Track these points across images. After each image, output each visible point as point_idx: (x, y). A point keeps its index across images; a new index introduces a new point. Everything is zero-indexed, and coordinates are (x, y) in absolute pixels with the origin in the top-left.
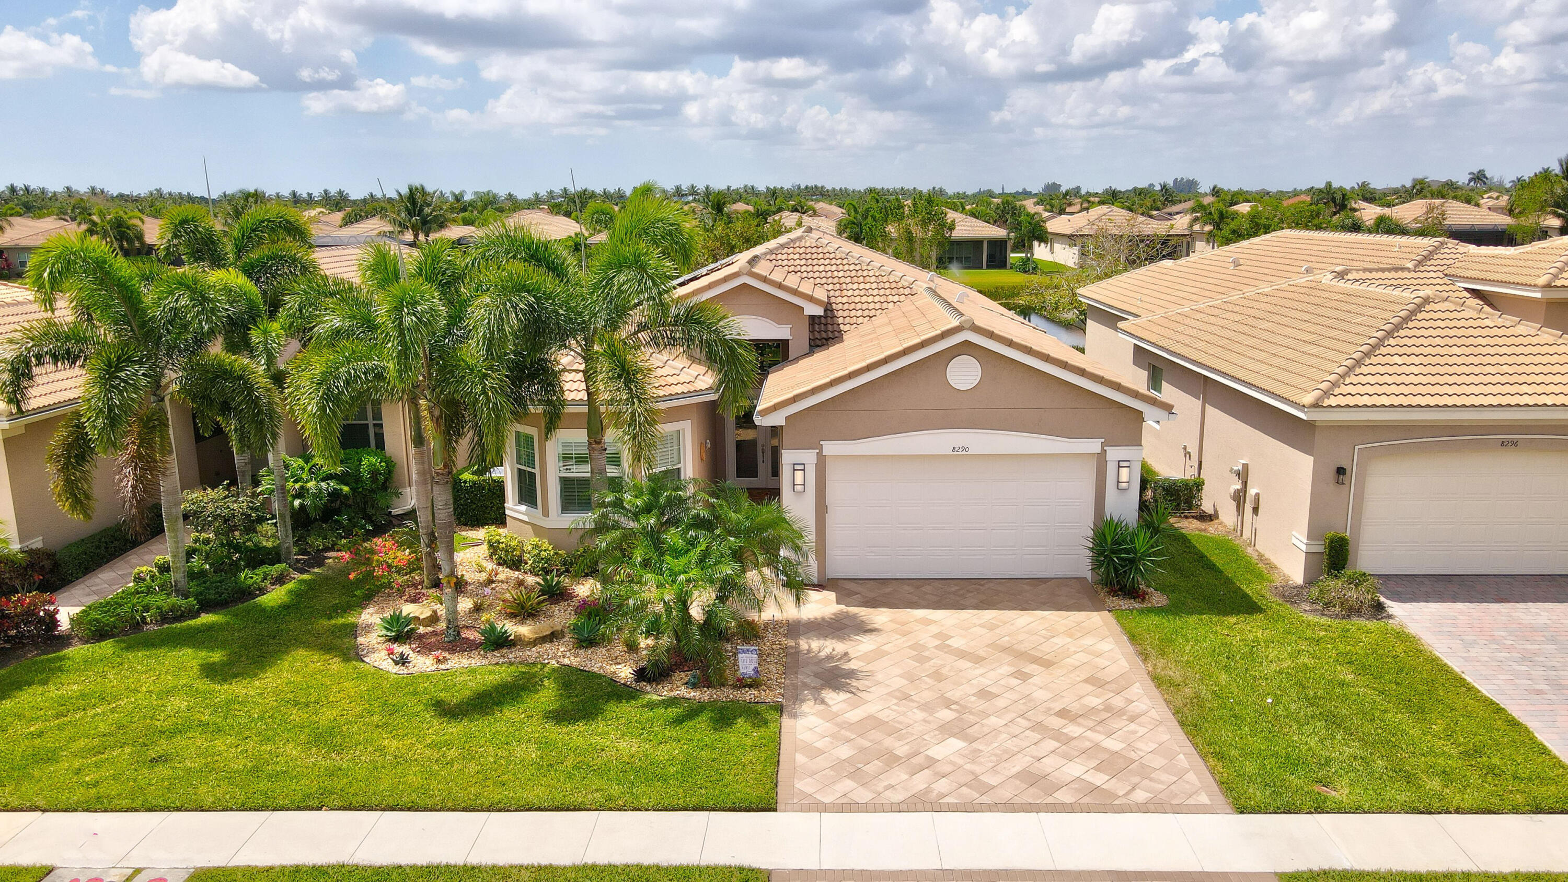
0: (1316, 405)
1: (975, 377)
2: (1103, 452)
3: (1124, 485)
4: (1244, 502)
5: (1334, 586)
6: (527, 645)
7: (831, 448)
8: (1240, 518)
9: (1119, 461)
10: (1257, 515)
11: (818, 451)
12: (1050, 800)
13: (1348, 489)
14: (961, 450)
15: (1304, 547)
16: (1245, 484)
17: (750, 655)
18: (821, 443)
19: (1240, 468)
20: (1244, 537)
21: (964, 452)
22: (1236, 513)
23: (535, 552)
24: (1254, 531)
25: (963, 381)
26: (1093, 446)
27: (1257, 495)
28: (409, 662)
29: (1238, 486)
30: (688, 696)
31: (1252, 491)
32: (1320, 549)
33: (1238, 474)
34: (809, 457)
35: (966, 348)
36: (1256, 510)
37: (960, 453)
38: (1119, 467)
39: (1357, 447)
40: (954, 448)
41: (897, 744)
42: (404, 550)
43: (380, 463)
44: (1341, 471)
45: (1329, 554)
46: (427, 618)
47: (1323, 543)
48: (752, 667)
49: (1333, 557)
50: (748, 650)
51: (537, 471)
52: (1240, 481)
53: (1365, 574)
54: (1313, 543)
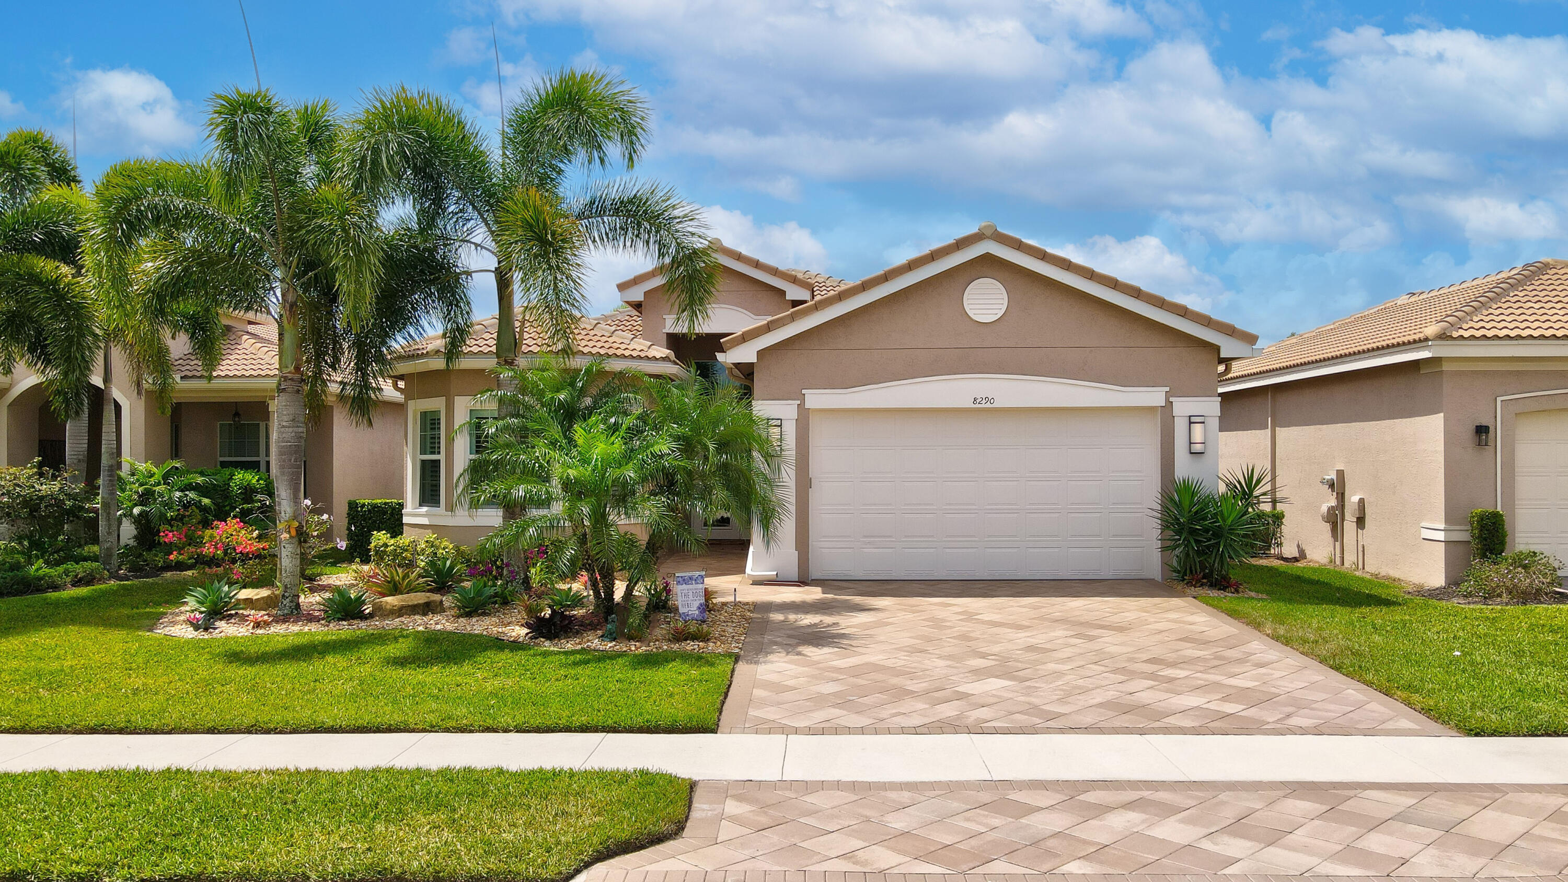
0: (1443, 337)
1: (1000, 306)
2: (1170, 404)
3: (1197, 448)
4: (1343, 520)
5: (1494, 573)
6: (388, 615)
7: (816, 399)
8: (1338, 544)
9: (1190, 416)
10: (1363, 528)
11: (799, 402)
12: (1157, 724)
13: (1493, 450)
14: (984, 401)
15: (1441, 536)
16: (1341, 497)
17: (694, 586)
18: (804, 392)
19: (1334, 477)
20: (1347, 564)
21: (988, 405)
22: (1331, 540)
23: (429, 551)
24: (1360, 549)
25: (984, 311)
26: (1154, 397)
27: (1362, 501)
28: (215, 629)
29: (1333, 502)
30: (602, 648)
31: (1353, 499)
32: (1464, 536)
33: (1332, 486)
34: (785, 410)
35: (988, 264)
36: (1361, 522)
37: (980, 406)
38: (1190, 423)
39: (1499, 399)
40: (975, 399)
41: (909, 682)
42: (253, 531)
43: (258, 481)
44: (1481, 431)
45: (1480, 536)
46: (263, 598)
47: (1469, 527)
48: (697, 604)
49: (1485, 539)
50: (691, 578)
51: (442, 457)
52: (1335, 494)
53: (1535, 553)
54: (1452, 528)
